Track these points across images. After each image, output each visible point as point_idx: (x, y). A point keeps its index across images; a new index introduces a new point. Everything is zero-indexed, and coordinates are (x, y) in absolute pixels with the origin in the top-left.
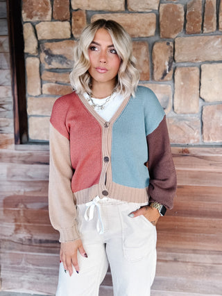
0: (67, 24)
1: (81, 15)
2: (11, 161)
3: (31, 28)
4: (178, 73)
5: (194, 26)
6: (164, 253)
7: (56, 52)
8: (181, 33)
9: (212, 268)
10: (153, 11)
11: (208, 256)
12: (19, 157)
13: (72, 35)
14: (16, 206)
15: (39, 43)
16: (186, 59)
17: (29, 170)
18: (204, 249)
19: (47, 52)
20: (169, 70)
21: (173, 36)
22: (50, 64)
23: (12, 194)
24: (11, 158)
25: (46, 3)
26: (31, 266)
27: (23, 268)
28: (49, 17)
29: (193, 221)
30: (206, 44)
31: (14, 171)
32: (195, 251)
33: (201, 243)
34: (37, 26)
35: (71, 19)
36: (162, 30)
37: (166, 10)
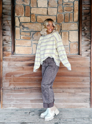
0: (29, 18)
1: (34, 15)
2: (10, 61)
3: (18, 18)
4: (62, 33)
5: (67, 20)
6: (60, 90)
7: (25, 26)
8: (63, 22)
9: (74, 93)
10: (55, 15)
11: (73, 90)
12: (13, 59)
13: (31, 21)
14: (10, 76)
15: (20, 23)
16: (65, 29)
17: (15, 64)
18: (72, 87)
19: (23, 26)
20: (60, 32)
21: (61, 23)
22: (24, 30)
23: (9, 72)
24: (10, 60)
25: (23, 11)
26: (14, 98)
27: (11, 99)
28: (24, 15)
29: (68, 78)
30: (70, 25)
31: (10, 64)
32: (69, 88)
33: (71, 85)
34: (20, 18)
35: (31, 16)
36: (58, 21)
37: (59, 15)
